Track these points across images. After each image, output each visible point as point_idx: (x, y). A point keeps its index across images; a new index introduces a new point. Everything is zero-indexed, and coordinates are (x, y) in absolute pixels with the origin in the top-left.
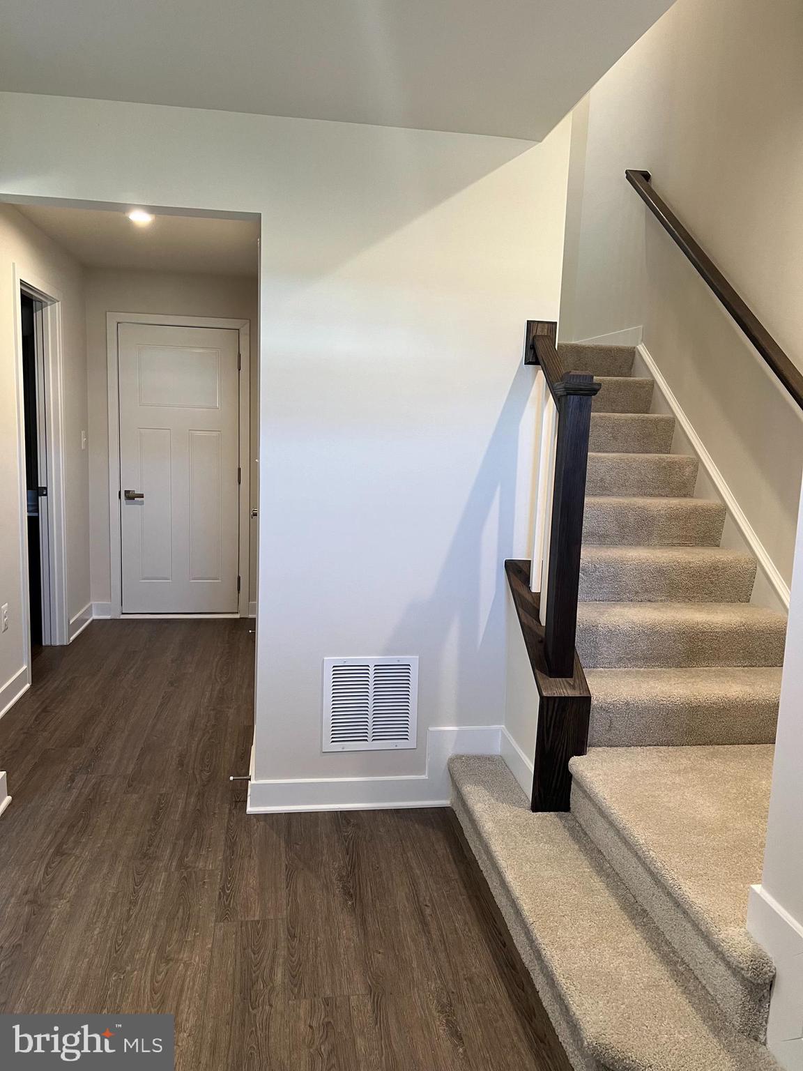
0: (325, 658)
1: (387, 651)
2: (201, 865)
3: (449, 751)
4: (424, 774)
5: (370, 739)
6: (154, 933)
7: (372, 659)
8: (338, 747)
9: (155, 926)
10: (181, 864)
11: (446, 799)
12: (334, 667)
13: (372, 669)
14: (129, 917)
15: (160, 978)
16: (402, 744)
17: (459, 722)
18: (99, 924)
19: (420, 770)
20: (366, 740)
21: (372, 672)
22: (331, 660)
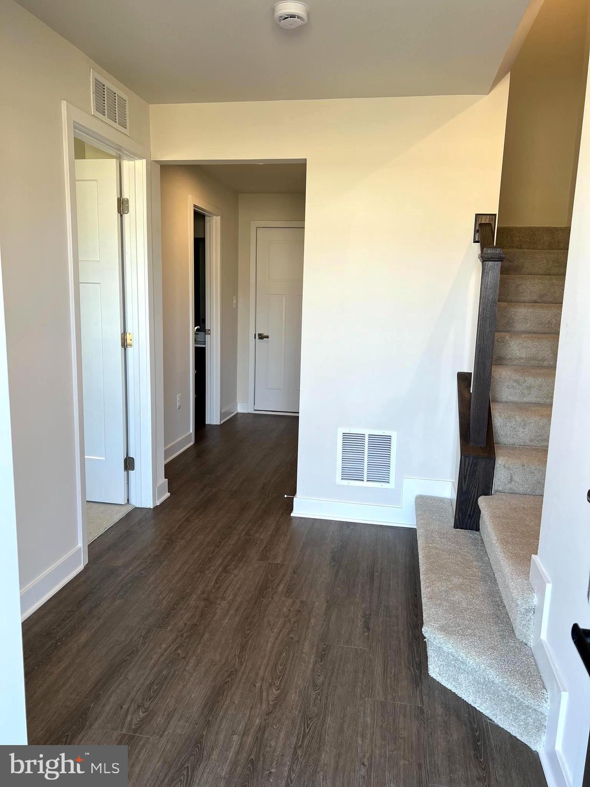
0: (338, 428)
2: (257, 535)
5: (365, 480)
6: (224, 560)
8: (345, 482)
9: (225, 558)
10: (248, 533)
12: (343, 433)
14: (213, 552)
15: (220, 578)
16: (385, 485)
18: (198, 552)
20: (363, 480)
21: (367, 438)
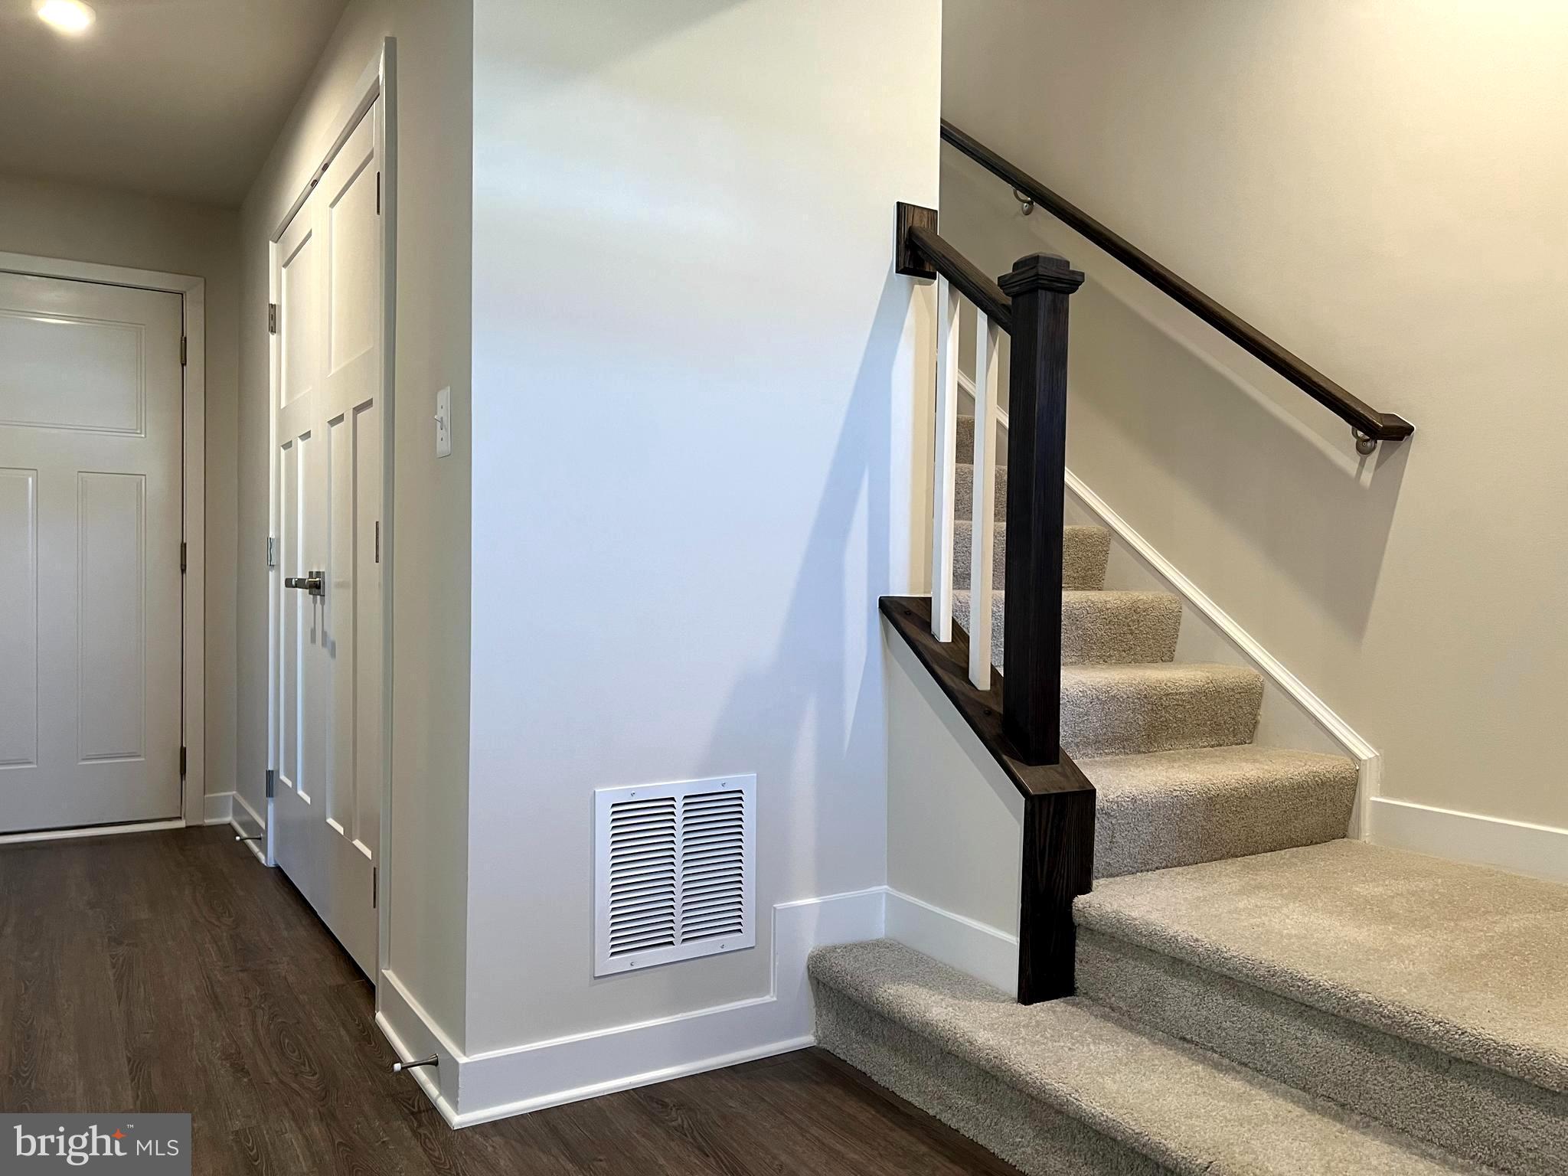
0: (596, 791)
1: (703, 770)
3: (809, 943)
4: (768, 992)
5: (677, 939)
7: (678, 786)
8: (622, 963)
11: (807, 1033)
12: (614, 805)
13: (679, 804)
16: (732, 942)
17: (820, 890)
19: (761, 988)
20: (671, 943)
21: (679, 810)
22: (608, 794)
